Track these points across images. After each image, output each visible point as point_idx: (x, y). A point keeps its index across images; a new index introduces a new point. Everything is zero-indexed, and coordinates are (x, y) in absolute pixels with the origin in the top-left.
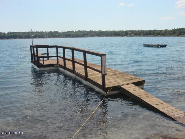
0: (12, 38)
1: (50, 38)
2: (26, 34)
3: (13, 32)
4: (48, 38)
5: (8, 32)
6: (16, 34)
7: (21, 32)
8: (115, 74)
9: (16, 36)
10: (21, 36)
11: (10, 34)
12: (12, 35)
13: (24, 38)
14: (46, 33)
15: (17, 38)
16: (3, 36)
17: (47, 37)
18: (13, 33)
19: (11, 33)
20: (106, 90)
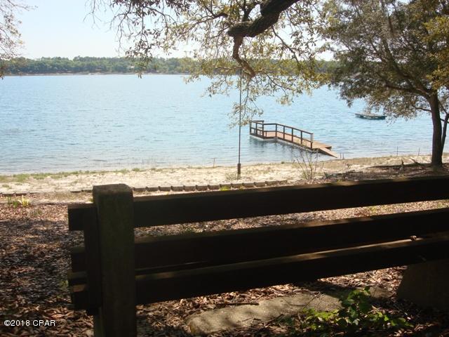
0: (86, 71)
1: (173, 73)
2: (118, 64)
3: (87, 57)
4: (167, 74)
5: (76, 58)
6: (94, 62)
7: (104, 58)
8: (317, 143)
9: (95, 67)
10: (105, 67)
11: (81, 63)
12: (86, 63)
13: (113, 72)
14: (164, 62)
15: (97, 71)
16: (64, 66)
17: (165, 73)
18: (87, 59)
19: (81, 59)
20: (312, 150)
